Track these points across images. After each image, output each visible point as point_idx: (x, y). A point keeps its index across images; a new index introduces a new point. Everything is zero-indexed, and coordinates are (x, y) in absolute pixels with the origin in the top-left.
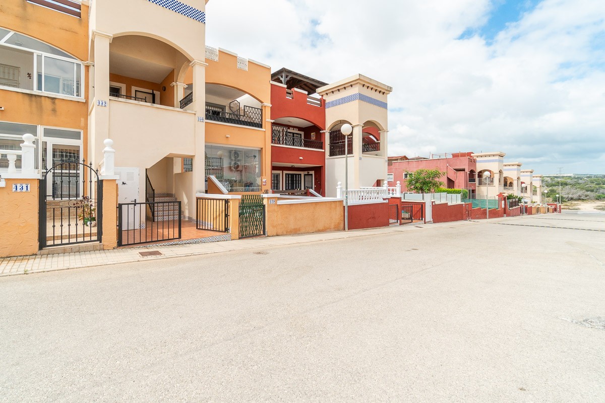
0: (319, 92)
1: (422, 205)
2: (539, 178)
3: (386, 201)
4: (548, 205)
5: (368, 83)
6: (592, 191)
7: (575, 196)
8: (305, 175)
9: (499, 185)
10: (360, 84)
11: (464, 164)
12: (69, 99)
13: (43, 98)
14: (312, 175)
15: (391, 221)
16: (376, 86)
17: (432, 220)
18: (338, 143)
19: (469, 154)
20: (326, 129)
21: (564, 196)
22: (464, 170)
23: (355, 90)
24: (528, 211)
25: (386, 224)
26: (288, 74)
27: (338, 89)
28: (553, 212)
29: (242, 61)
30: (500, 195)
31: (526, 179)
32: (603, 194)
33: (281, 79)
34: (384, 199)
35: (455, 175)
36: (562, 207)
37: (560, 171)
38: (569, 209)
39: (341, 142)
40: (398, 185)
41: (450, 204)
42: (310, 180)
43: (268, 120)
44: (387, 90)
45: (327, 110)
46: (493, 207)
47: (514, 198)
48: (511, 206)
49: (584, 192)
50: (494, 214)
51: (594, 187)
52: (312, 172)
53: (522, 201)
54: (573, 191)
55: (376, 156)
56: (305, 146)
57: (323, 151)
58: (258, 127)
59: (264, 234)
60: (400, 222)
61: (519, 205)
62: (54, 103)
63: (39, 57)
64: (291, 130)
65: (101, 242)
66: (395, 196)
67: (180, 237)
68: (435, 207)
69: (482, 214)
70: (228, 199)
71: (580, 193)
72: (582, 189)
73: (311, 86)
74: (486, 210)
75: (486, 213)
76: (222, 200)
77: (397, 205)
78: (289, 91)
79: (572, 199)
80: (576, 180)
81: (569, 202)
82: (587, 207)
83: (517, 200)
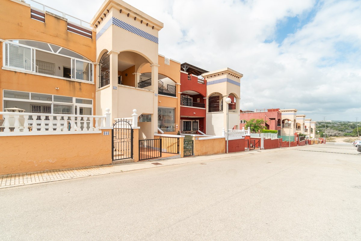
0: (203, 76)
1: (259, 140)
2: (314, 124)
3: (244, 138)
4: (319, 139)
5: (232, 72)
6: (342, 131)
7: (333, 134)
8: (193, 122)
9: (294, 127)
10: (227, 73)
11: (275, 115)
12: (87, 83)
13: (75, 82)
14: (197, 122)
15: (246, 148)
16: (235, 74)
17: (263, 148)
18: (214, 105)
19: (277, 110)
20: (207, 97)
21: (327, 134)
22: (274, 119)
23: (225, 76)
24: (309, 142)
25: (243, 150)
26: (187, 66)
27: (214, 75)
28: (322, 143)
29: (167, 60)
30: (296, 134)
31: (307, 124)
32: (348, 133)
33: (184, 69)
34: (243, 137)
35: (270, 122)
36: (326, 140)
37: (324, 119)
38: (330, 141)
39: (215, 105)
40: (249, 129)
41: (272, 139)
42: (197, 125)
43: (179, 92)
44: (240, 76)
45: (207, 86)
46: (292, 141)
47: (302, 135)
48: (301, 140)
49: (338, 132)
50: (293, 144)
51: (343, 128)
52: (198, 121)
53: (306, 137)
54: (332, 131)
55: (234, 113)
56: (193, 106)
57: (205, 109)
58: (174, 96)
59: (193, 155)
60: (250, 149)
61: (304, 139)
62: (80, 85)
63: (74, 60)
64: (186, 97)
65: (132, 158)
66: (247, 135)
67: (161, 156)
68: (265, 141)
69: (287, 144)
70: (179, 138)
71: (336, 132)
72: (337, 130)
73: (197, 72)
74: (289, 142)
75: (289, 144)
76: (176, 138)
77: (248, 140)
78: (189, 76)
79: (331, 136)
80: (333, 124)
81: (330, 137)
82: (340, 140)
83: (304, 136)
